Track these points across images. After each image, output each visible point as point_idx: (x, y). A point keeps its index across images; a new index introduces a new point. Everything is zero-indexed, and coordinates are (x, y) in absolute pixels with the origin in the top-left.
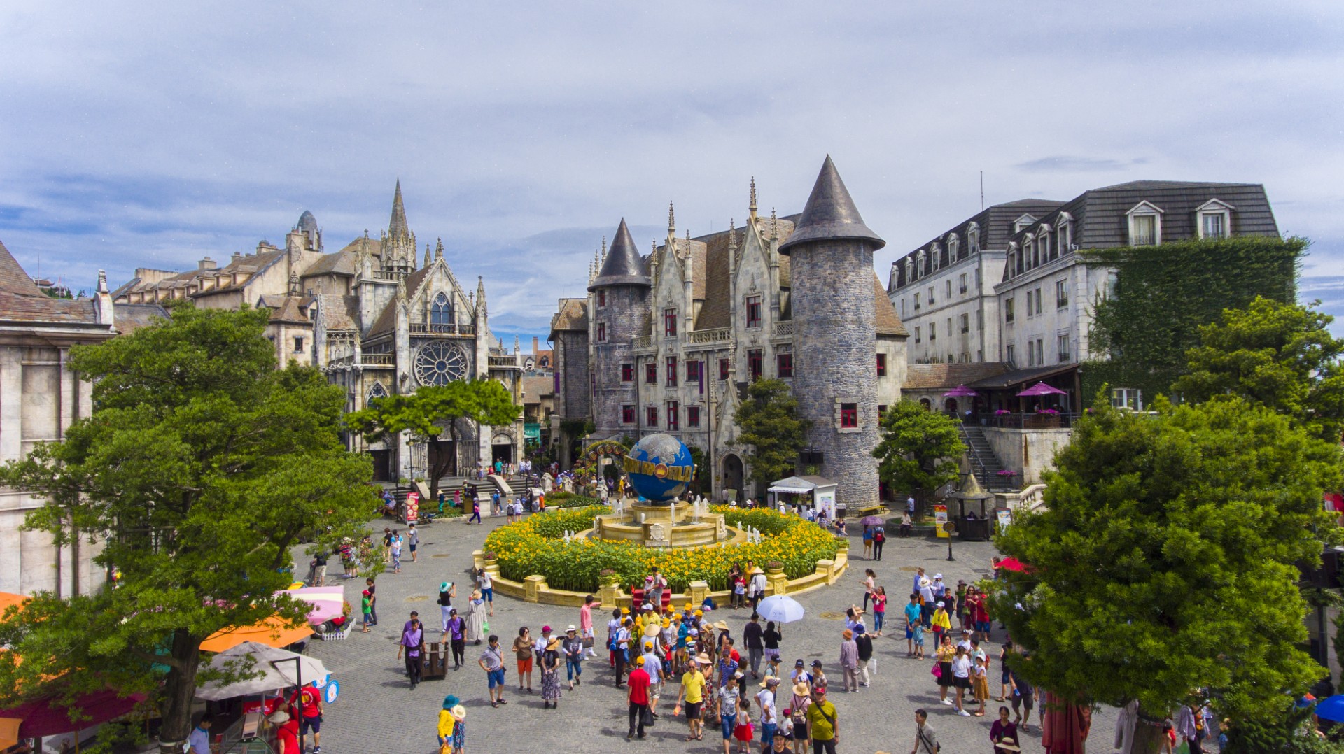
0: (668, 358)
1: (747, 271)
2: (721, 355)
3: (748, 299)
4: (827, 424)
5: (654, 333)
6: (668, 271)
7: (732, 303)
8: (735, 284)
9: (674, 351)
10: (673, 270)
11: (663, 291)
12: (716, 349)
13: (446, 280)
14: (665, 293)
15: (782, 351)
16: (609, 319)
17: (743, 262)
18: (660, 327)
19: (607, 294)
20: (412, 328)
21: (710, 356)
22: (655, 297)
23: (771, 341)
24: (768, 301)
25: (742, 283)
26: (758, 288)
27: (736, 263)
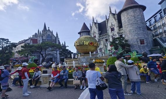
1: (110, 23)
2: (106, 38)
3: (111, 27)
4: (136, 44)
6: (93, 27)
7: (107, 29)
8: (107, 25)
11: (92, 31)
14: (93, 31)
15: (120, 34)
17: (109, 21)
19: (82, 33)
23: (117, 33)
24: (116, 26)
25: (109, 25)
26: (113, 25)
27: (108, 22)
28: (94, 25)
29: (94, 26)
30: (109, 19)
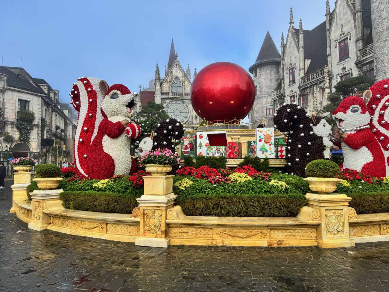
0: (291, 97)
1: (338, 25)
3: (339, 43)
5: (283, 85)
6: (290, 46)
7: (328, 49)
8: (329, 37)
9: (294, 92)
10: (293, 44)
11: (287, 59)
12: (318, 82)
13: (179, 71)
14: (289, 60)
15: (365, 69)
16: (259, 83)
17: (335, 20)
18: (287, 81)
19: (258, 70)
20: (162, 93)
21: (315, 88)
22: (283, 64)
23: (357, 64)
24: (354, 39)
25: (335, 34)
26: (346, 33)
27: (331, 24)
28: (291, 39)
29: (291, 43)
30: (334, 10)
